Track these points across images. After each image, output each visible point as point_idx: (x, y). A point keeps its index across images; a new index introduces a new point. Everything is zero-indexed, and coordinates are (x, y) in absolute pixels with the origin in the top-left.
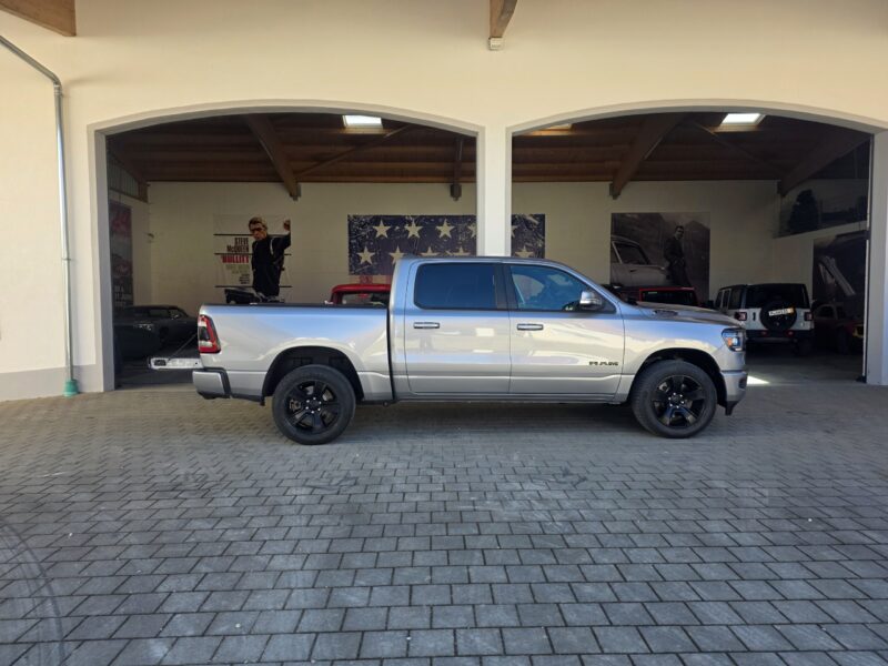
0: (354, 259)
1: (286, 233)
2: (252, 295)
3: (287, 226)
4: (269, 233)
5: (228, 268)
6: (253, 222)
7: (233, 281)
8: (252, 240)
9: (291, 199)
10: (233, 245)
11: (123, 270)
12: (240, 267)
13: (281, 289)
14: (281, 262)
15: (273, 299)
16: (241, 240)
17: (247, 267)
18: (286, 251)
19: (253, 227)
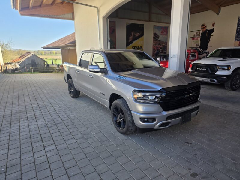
0: (238, 35)
1: (213, 28)
2: (199, 50)
3: (213, 25)
4: (207, 28)
5: (193, 42)
6: (202, 26)
7: (194, 46)
8: (201, 32)
9: (216, 15)
10: (195, 34)
11: (164, 44)
12: (197, 41)
13: (208, 48)
14: (210, 38)
15: (205, 51)
16: (198, 32)
17: (199, 41)
18: (212, 35)
19: (202, 27)
